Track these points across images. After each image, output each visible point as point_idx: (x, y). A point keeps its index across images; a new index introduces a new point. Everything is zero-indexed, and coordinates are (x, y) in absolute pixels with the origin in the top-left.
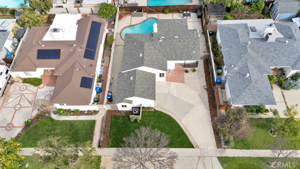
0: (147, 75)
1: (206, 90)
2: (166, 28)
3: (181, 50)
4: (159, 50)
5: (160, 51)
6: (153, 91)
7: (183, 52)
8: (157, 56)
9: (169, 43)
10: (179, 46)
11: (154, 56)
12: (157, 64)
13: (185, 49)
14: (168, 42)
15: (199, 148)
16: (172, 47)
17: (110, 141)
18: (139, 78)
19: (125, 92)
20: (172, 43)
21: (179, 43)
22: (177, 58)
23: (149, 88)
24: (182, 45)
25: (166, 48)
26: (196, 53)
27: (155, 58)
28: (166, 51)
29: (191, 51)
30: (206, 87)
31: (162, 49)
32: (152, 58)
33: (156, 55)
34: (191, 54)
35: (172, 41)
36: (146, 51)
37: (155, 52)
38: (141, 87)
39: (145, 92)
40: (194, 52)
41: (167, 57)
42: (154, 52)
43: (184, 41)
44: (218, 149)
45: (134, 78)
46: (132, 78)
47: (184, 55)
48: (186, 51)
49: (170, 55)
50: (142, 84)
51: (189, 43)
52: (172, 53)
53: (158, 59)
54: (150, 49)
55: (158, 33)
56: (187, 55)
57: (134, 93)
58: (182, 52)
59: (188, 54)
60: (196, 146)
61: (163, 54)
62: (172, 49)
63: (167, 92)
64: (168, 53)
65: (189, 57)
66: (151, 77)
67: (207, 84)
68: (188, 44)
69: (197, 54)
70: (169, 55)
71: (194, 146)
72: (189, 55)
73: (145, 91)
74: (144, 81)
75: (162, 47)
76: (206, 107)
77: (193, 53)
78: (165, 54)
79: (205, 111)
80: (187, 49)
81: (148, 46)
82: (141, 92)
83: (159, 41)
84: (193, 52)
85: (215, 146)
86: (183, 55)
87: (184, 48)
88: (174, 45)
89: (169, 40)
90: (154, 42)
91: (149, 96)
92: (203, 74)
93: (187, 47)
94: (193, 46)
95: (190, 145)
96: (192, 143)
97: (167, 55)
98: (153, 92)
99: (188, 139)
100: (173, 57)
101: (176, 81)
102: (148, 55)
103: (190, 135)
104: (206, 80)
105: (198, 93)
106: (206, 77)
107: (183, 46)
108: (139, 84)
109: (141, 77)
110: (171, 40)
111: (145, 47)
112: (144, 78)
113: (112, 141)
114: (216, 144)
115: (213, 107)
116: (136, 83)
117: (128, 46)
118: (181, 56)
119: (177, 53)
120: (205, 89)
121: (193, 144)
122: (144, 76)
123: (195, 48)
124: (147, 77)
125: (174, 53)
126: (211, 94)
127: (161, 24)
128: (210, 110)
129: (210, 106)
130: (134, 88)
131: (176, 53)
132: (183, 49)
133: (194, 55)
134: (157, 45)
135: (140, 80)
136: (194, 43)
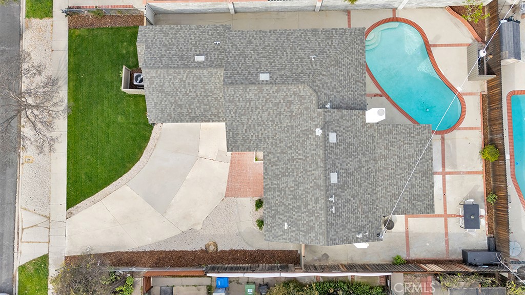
0: (216, 99)
1: (204, 248)
2: (389, 150)
3: (291, 189)
4: (292, 127)
5: (288, 131)
6: (173, 116)
7: (285, 193)
8: (270, 123)
9: (312, 155)
10: (302, 183)
11: (266, 113)
12: (243, 124)
13: (294, 201)
14: (313, 152)
15: (67, 218)
16: (299, 165)
17: (82, 32)
18: (200, 78)
19: (165, 46)
20: (310, 165)
21: (312, 185)
22: (270, 179)
23: (180, 106)
24: (307, 192)
25: (297, 146)
26: (284, 231)
27: (261, 117)
28: (290, 147)
29: (290, 217)
30: (212, 248)
31: (294, 135)
32: (257, 108)
33: (273, 121)
34: (281, 217)
35: (317, 163)
36: (277, 92)
37: (282, 116)
38: (177, 85)
39: (165, 97)
40: (286, 226)
41: (273, 151)
42: (280, 114)
43: (317, 198)
44: (64, 258)
45: (200, 65)
46: (201, 59)
47: (279, 199)
48: (290, 204)
49: (279, 160)
50: (184, 87)
51: (312, 213)
52: (284, 163)
53: (260, 125)
54: (291, 103)
55: (359, 124)
56: (279, 206)
57: (151, 68)
58: (285, 191)
59: (281, 209)
60: (72, 213)
61: (280, 140)
62: (295, 165)
63: (201, 153)
64: (282, 152)
65: (273, 212)
66: (215, 111)
67: (223, 252)
68: (309, 211)
69: (282, 233)
70: (278, 157)
71: (70, 209)
72: (277, 212)
73: (167, 94)
74: (195, 92)
75: (299, 135)
76: (159, 243)
77: (284, 221)
78: (282, 145)
79: (150, 239)
80: (294, 207)
81: (301, 97)
82: (160, 86)
83: (316, 126)
84: (286, 224)
85: (69, 253)
86: (278, 196)
87: (295, 199)
88: (306, 171)
89: (319, 156)
90: (314, 112)
91: (155, 105)
92: (252, 247)
93: (299, 207)
94: (304, 224)
95: (72, 201)
96: (78, 205)
97: (279, 151)
98: (170, 115)
99: (85, 197)
100: (272, 166)
101: (231, 177)
102: (264, 97)
103: (95, 201)
104: (232, 252)
105: (199, 228)
106: (244, 252)
107: (302, 195)
108: (181, 80)
109: (205, 84)
110: (319, 160)
111: (293, 88)
112: (205, 92)
113: (80, 36)
114: (74, 256)
115: (159, 259)
116: (182, 71)
117: (313, 39)
118: (274, 189)
119: (284, 179)
120: (207, 246)
121: (75, 207)
122: (211, 91)
123: (298, 230)
124: (209, 98)
125: (283, 168)
126: (193, 260)
127: (410, 133)
128: (151, 252)
129: (161, 252)
130: (167, 66)
131: (284, 175)
132: (294, 196)
133: (279, 225)
134: (307, 122)
135: (194, 81)
136: (313, 228)
